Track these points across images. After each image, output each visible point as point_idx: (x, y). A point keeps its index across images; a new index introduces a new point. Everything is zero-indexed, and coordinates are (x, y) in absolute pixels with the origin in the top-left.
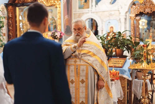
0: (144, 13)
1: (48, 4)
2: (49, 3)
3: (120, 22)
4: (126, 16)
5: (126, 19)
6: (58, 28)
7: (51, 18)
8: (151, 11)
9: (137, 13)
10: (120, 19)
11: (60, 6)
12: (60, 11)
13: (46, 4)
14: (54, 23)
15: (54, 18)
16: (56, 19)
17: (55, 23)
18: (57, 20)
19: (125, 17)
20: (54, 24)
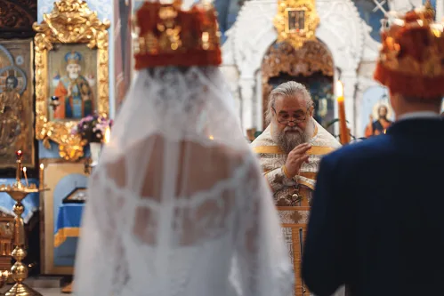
0: (292, 74)
1: (69, 35)
2: (71, 33)
3: (240, 97)
4: (256, 81)
5: (254, 89)
6: (101, 109)
7: (76, 80)
8: (309, 70)
9: (271, 75)
10: (239, 90)
11: (106, 44)
12: (106, 59)
13: (61, 36)
14: (84, 94)
15: (86, 78)
16: (91, 82)
17: (90, 93)
18: (96, 84)
19: (253, 83)
20: (86, 98)
